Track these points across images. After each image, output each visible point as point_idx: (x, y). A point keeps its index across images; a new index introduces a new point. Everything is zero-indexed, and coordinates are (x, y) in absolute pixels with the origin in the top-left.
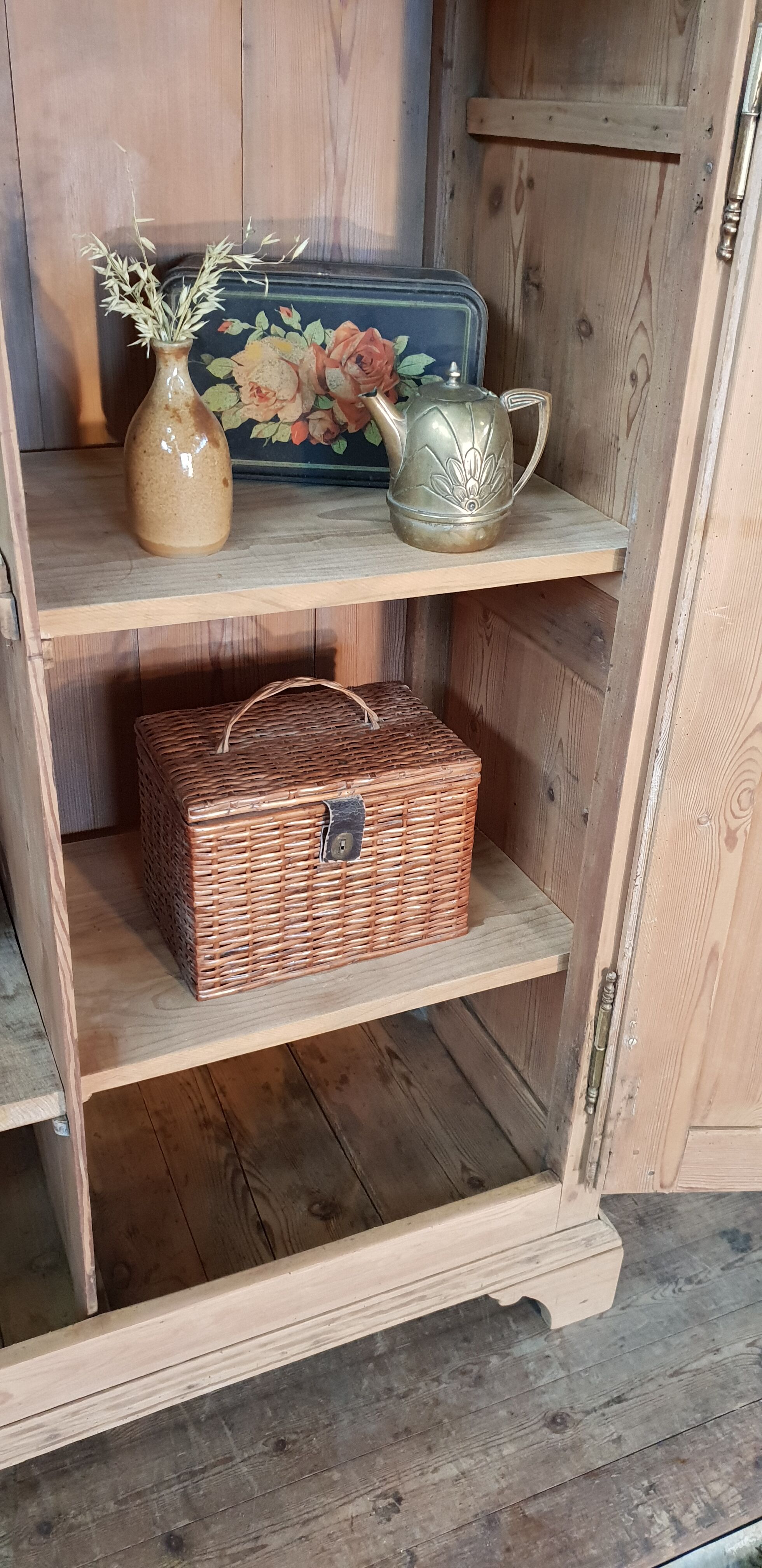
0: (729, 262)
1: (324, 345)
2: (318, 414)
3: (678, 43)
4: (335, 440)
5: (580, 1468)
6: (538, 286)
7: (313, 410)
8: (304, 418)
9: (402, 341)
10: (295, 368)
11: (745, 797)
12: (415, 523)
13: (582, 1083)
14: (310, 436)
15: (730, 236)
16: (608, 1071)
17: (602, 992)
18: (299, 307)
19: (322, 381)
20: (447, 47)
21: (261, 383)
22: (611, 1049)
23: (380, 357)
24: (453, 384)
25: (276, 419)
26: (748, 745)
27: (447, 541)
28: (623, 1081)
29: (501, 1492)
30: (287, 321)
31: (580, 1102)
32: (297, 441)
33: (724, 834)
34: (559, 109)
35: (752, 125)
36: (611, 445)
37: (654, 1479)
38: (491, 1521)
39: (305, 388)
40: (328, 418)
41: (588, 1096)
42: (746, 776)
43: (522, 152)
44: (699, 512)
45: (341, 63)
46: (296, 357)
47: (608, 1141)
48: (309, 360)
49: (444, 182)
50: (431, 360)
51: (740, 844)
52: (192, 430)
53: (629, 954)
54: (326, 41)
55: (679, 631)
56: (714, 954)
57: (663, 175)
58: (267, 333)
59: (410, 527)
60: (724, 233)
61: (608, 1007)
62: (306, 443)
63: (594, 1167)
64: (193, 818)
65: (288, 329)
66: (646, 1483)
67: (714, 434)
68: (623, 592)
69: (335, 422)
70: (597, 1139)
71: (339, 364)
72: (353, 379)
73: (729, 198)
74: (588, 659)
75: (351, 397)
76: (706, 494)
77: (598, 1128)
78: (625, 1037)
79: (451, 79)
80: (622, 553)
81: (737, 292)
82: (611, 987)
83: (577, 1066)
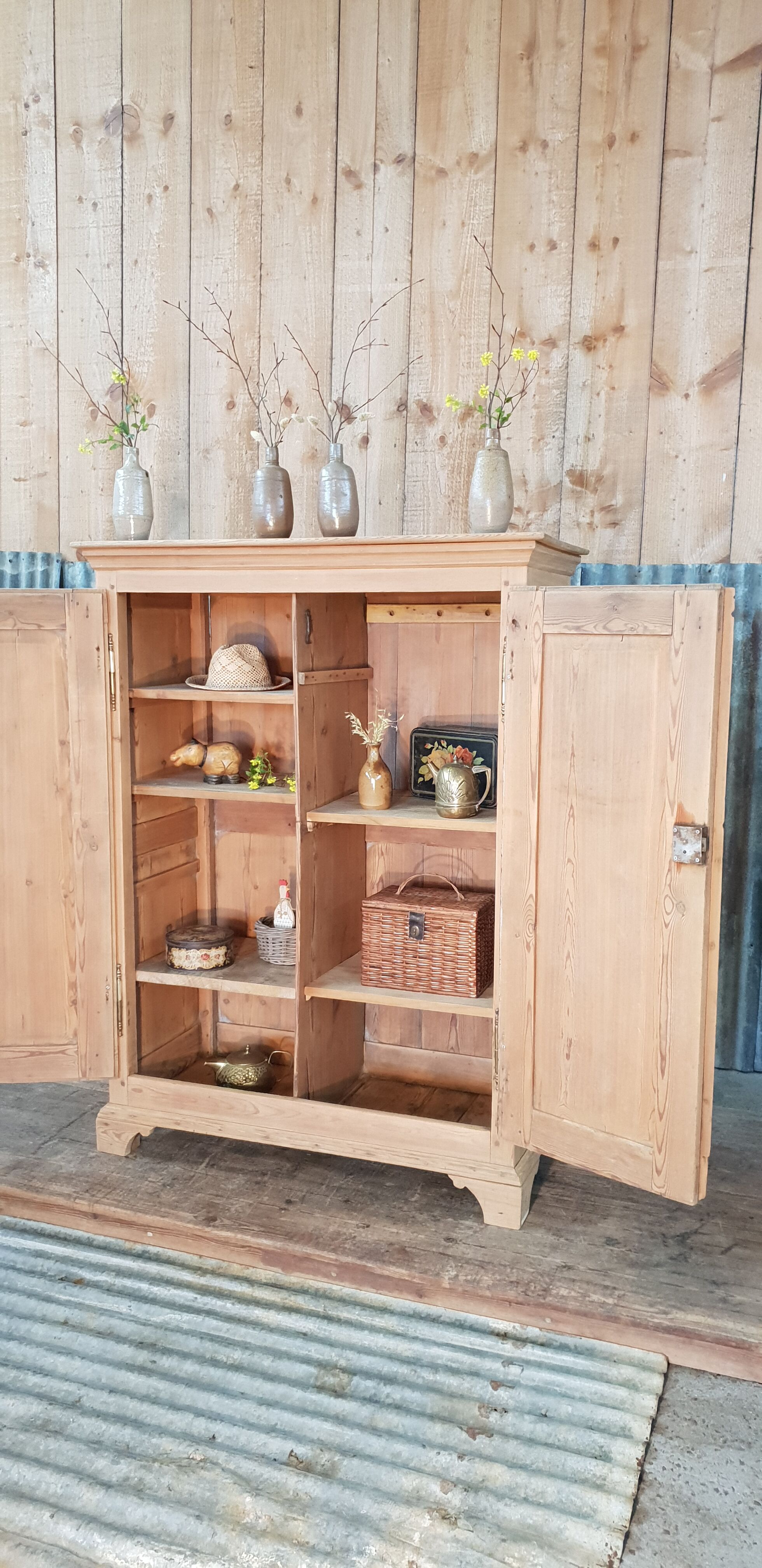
0: (503, 723)
11: (531, 927)
13: (494, 1071)
16: (499, 1063)
17: (495, 1019)
22: (498, 1050)
26: (528, 904)
27: (452, 813)
28: (503, 1069)
30: (443, 744)
31: (494, 1083)
33: (526, 944)
35: (504, 682)
41: (496, 1079)
44: (503, 806)
51: (532, 950)
60: (502, 714)
61: (497, 1026)
67: (504, 778)
70: (500, 1105)
73: (502, 704)
76: (504, 800)
78: (501, 1043)
81: (505, 732)
82: (497, 1016)
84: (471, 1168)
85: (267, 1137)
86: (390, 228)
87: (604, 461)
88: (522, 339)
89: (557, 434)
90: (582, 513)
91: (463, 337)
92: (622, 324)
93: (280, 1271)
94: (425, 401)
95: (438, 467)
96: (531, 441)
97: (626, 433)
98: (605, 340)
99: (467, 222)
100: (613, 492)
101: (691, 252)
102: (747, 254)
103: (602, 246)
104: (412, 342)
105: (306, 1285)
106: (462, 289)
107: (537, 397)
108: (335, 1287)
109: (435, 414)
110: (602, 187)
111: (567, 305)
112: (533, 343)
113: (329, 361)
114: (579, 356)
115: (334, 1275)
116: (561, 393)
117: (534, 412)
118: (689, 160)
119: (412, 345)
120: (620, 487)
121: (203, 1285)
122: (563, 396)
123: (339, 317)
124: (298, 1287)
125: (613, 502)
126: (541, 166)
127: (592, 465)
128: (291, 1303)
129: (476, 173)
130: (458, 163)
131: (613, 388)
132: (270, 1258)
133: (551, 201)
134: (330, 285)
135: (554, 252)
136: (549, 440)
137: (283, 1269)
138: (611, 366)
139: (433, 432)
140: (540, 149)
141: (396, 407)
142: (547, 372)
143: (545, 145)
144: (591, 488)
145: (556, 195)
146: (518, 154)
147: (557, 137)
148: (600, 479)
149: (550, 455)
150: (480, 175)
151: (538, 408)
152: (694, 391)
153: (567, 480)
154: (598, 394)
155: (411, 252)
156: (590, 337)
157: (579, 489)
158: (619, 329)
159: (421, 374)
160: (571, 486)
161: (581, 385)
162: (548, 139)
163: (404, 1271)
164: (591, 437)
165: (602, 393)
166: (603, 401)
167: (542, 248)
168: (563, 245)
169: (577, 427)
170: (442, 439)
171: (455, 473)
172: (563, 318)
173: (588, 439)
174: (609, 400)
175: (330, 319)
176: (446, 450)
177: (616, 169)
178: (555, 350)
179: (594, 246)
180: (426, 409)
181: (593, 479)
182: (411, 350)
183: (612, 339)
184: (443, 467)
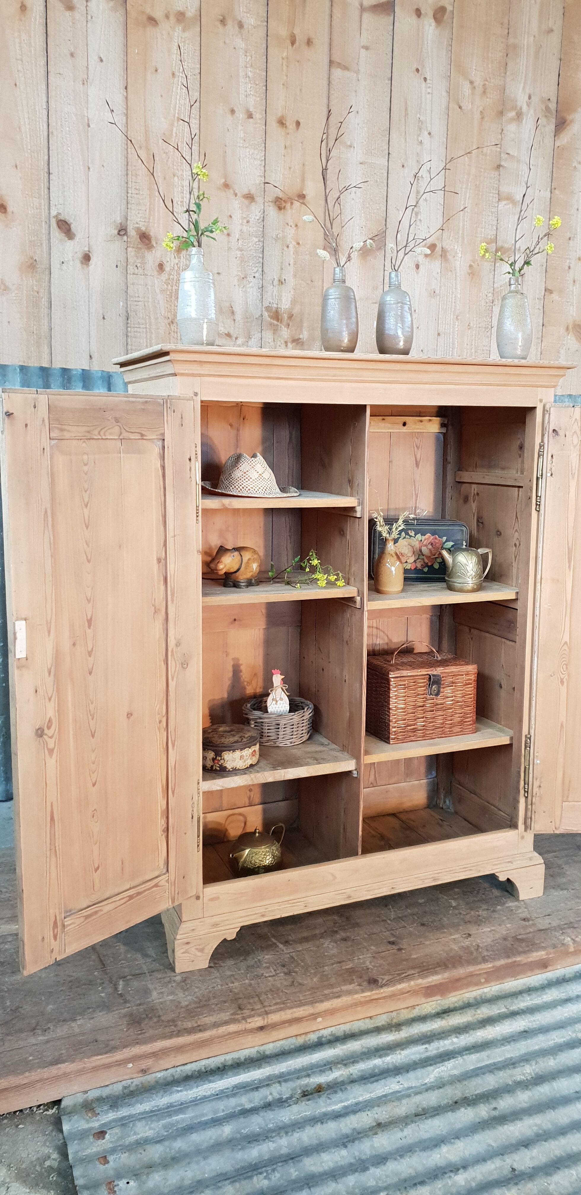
0: (539, 511)
1: (421, 540)
2: (419, 560)
3: (520, 460)
4: (425, 567)
5: (536, 929)
6: (482, 523)
7: (418, 559)
8: (415, 561)
9: (445, 538)
10: (413, 547)
11: (564, 667)
12: (455, 584)
13: (522, 783)
14: (417, 567)
15: (538, 505)
16: (531, 776)
17: (526, 743)
18: (414, 530)
19: (421, 551)
20: (449, 458)
21: (403, 552)
22: (531, 766)
23: (438, 543)
24: (464, 547)
25: (406, 562)
26: (563, 649)
27: (466, 589)
28: (536, 779)
29: (507, 934)
30: (410, 534)
31: (522, 792)
32: (413, 569)
33: (560, 680)
34: (486, 475)
35: (540, 479)
36: (511, 565)
37: (564, 931)
38: (505, 939)
39: (415, 553)
40: (422, 561)
41: (525, 788)
42: (564, 659)
43: (474, 486)
44: (539, 577)
45: (417, 464)
46: (413, 544)
47: (534, 806)
48: (417, 545)
49: (448, 494)
50: (453, 543)
51: (565, 684)
52: (396, 559)
53: (534, 727)
54: (413, 459)
55: (537, 613)
56: (562, 726)
57: (519, 491)
58: (405, 538)
59: (454, 585)
60: (537, 505)
61: (528, 748)
62: (415, 569)
63: (530, 820)
64: (390, 676)
65: (411, 536)
66: (561, 932)
67: (540, 555)
68: (519, 605)
69: (424, 562)
70: (530, 807)
71: (426, 545)
72: (430, 550)
73: (537, 496)
74: (509, 632)
75: (429, 555)
76: (540, 572)
77: (529, 802)
78: (535, 760)
79: (449, 467)
80: (517, 593)
81: (542, 518)
82: (529, 740)
83: (520, 775)
84: (509, 862)
85: (349, 897)
86: (104, 59)
87: (294, 302)
88: (227, 190)
89: (257, 275)
90: (279, 343)
91: (176, 178)
92: (304, 193)
93: (438, 998)
94: (143, 229)
95: (158, 291)
96: (237, 278)
97: (309, 282)
98: (292, 203)
99: (177, 74)
100: (300, 327)
101: (351, 146)
102: (387, 157)
103: (288, 124)
104: (130, 173)
105: (465, 999)
106: (174, 135)
107: (240, 242)
108: (486, 990)
109: (154, 243)
110: (287, 76)
111: (263, 169)
112: (236, 195)
113: (46, 175)
114: (272, 211)
115: (483, 980)
116: (259, 241)
117: (239, 253)
118: (347, 74)
119: (130, 176)
120: (305, 324)
121: (406, 1038)
122: (261, 245)
123: (55, 133)
124: (461, 1003)
125: (301, 336)
126: (240, 43)
127: (285, 305)
128: (481, 1016)
129: (184, 31)
130: (167, 17)
131: (298, 244)
132: (430, 991)
133: (246, 76)
134: (45, 99)
135: (251, 120)
136: (251, 279)
137: (441, 996)
138: (296, 226)
139: (152, 258)
140: (237, 28)
141: (116, 232)
142: (248, 222)
143: (241, 25)
144: (285, 323)
145: (251, 72)
146: (218, 24)
147: (250, 21)
148: (291, 317)
149: (253, 292)
150: (187, 34)
151: (241, 251)
152: (355, 255)
153: (266, 314)
154: (288, 247)
155: (126, 88)
156: (281, 199)
157: (275, 322)
158: (302, 197)
159: (139, 204)
160: (269, 319)
161: (274, 236)
162: (244, 20)
163: (543, 953)
164: (283, 281)
165: (291, 246)
166: (292, 253)
167: (241, 115)
168: (258, 116)
169: (273, 273)
170: (161, 266)
171: (173, 298)
172: (260, 178)
173: (281, 282)
174: (296, 252)
175: (46, 134)
176: (164, 276)
177: (297, 64)
178: (253, 204)
179: (281, 123)
180: (145, 238)
181: (285, 316)
182: (130, 180)
183: (297, 204)
184: (162, 291)
